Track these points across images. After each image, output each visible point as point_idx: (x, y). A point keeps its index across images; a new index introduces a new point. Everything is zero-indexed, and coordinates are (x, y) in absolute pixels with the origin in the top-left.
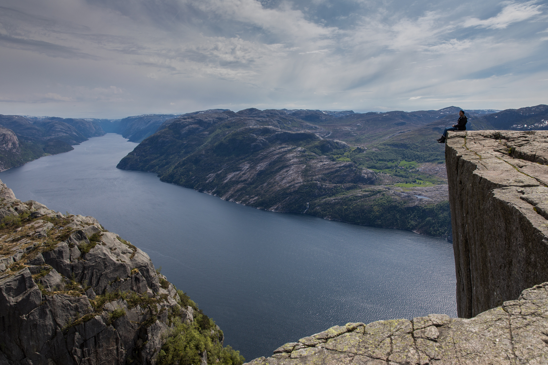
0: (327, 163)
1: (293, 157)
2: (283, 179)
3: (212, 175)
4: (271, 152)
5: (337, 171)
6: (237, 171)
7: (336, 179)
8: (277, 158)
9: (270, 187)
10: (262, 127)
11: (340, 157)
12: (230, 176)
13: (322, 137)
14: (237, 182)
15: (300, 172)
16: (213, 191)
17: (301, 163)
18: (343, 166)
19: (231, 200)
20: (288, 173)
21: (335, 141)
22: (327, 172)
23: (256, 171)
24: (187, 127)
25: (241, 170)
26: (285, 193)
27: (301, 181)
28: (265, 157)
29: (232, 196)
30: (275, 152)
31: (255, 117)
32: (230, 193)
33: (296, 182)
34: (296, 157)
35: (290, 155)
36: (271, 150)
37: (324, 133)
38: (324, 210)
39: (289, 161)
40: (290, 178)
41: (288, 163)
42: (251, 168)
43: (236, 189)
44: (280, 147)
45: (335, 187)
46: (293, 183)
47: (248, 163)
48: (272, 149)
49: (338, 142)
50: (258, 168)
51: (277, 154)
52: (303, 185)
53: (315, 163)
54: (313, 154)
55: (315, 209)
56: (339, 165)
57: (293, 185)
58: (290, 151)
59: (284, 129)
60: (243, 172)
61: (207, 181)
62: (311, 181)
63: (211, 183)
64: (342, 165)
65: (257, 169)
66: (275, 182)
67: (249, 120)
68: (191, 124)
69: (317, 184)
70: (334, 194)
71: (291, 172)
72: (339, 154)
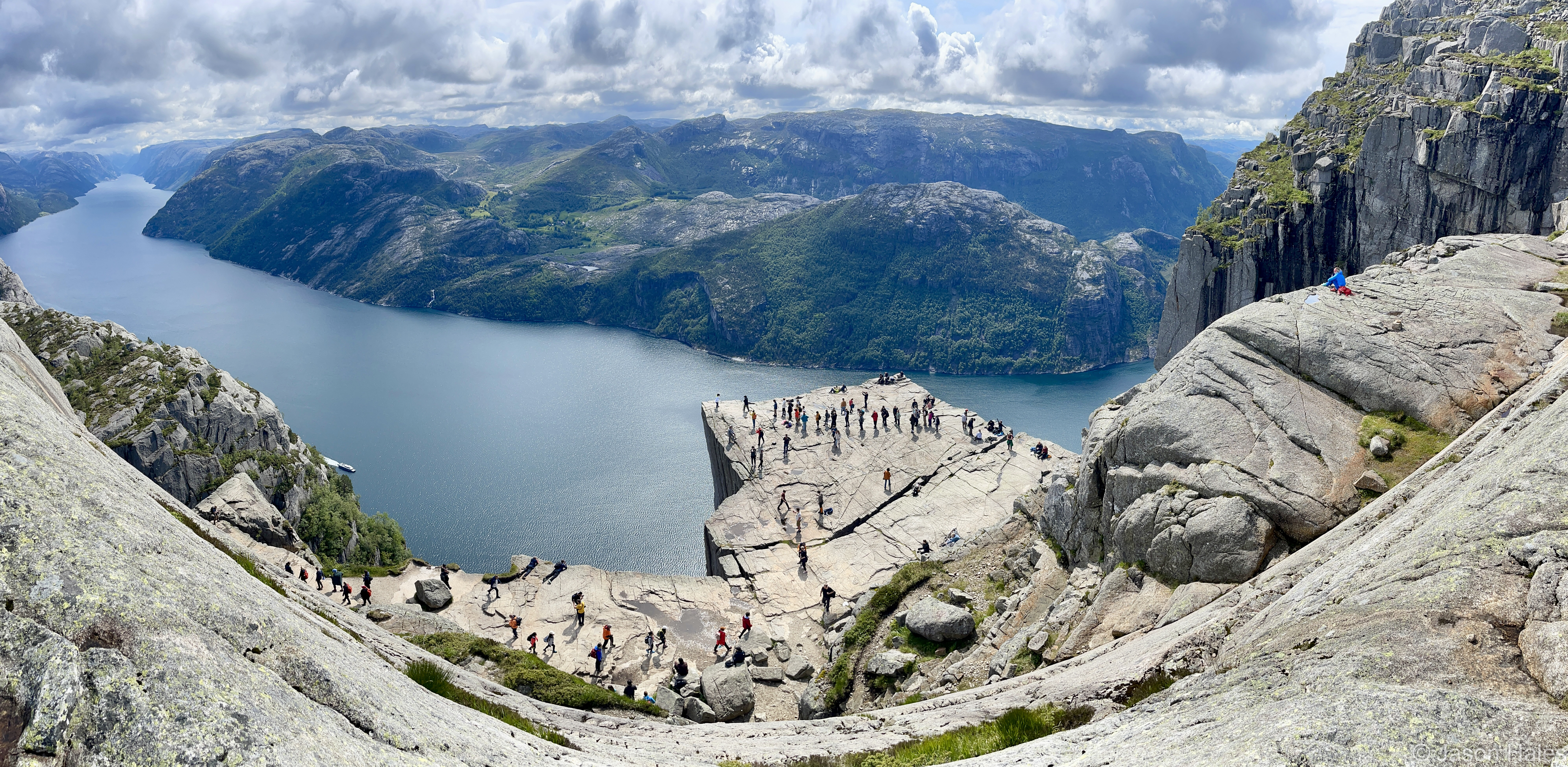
0: (457, 221)
3: (292, 247)
4: (375, 206)
6: (328, 239)
7: (472, 249)
9: (377, 267)
10: (360, 161)
11: (474, 211)
12: (318, 249)
15: (418, 240)
16: (295, 272)
17: (418, 223)
18: (480, 227)
20: (401, 242)
21: (466, 182)
22: (457, 237)
23: (355, 239)
24: (247, 164)
25: (332, 238)
26: (398, 277)
27: (421, 254)
28: (368, 215)
30: (381, 206)
31: (350, 143)
32: (319, 275)
33: (412, 256)
34: (411, 213)
35: (402, 211)
36: (376, 202)
38: (459, 302)
39: (401, 220)
40: (404, 250)
41: (401, 224)
42: (349, 234)
45: (470, 262)
47: (343, 226)
48: (377, 200)
49: (470, 184)
51: (385, 209)
52: (424, 261)
53: (440, 222)
54: (437, 207)
55: (443, 301)
56: (474, 225)
57: (410, 261)
58: (402, 203)
60: (337, 242)
61: (284, 258)
63: (289, 260)
64: (479, 224)
66: (384, 257)
67: (341, 148)
68: (254, 159)
69: (444, 258)
70: (469, 275)
71: (406, 240)
72: (472, 205)
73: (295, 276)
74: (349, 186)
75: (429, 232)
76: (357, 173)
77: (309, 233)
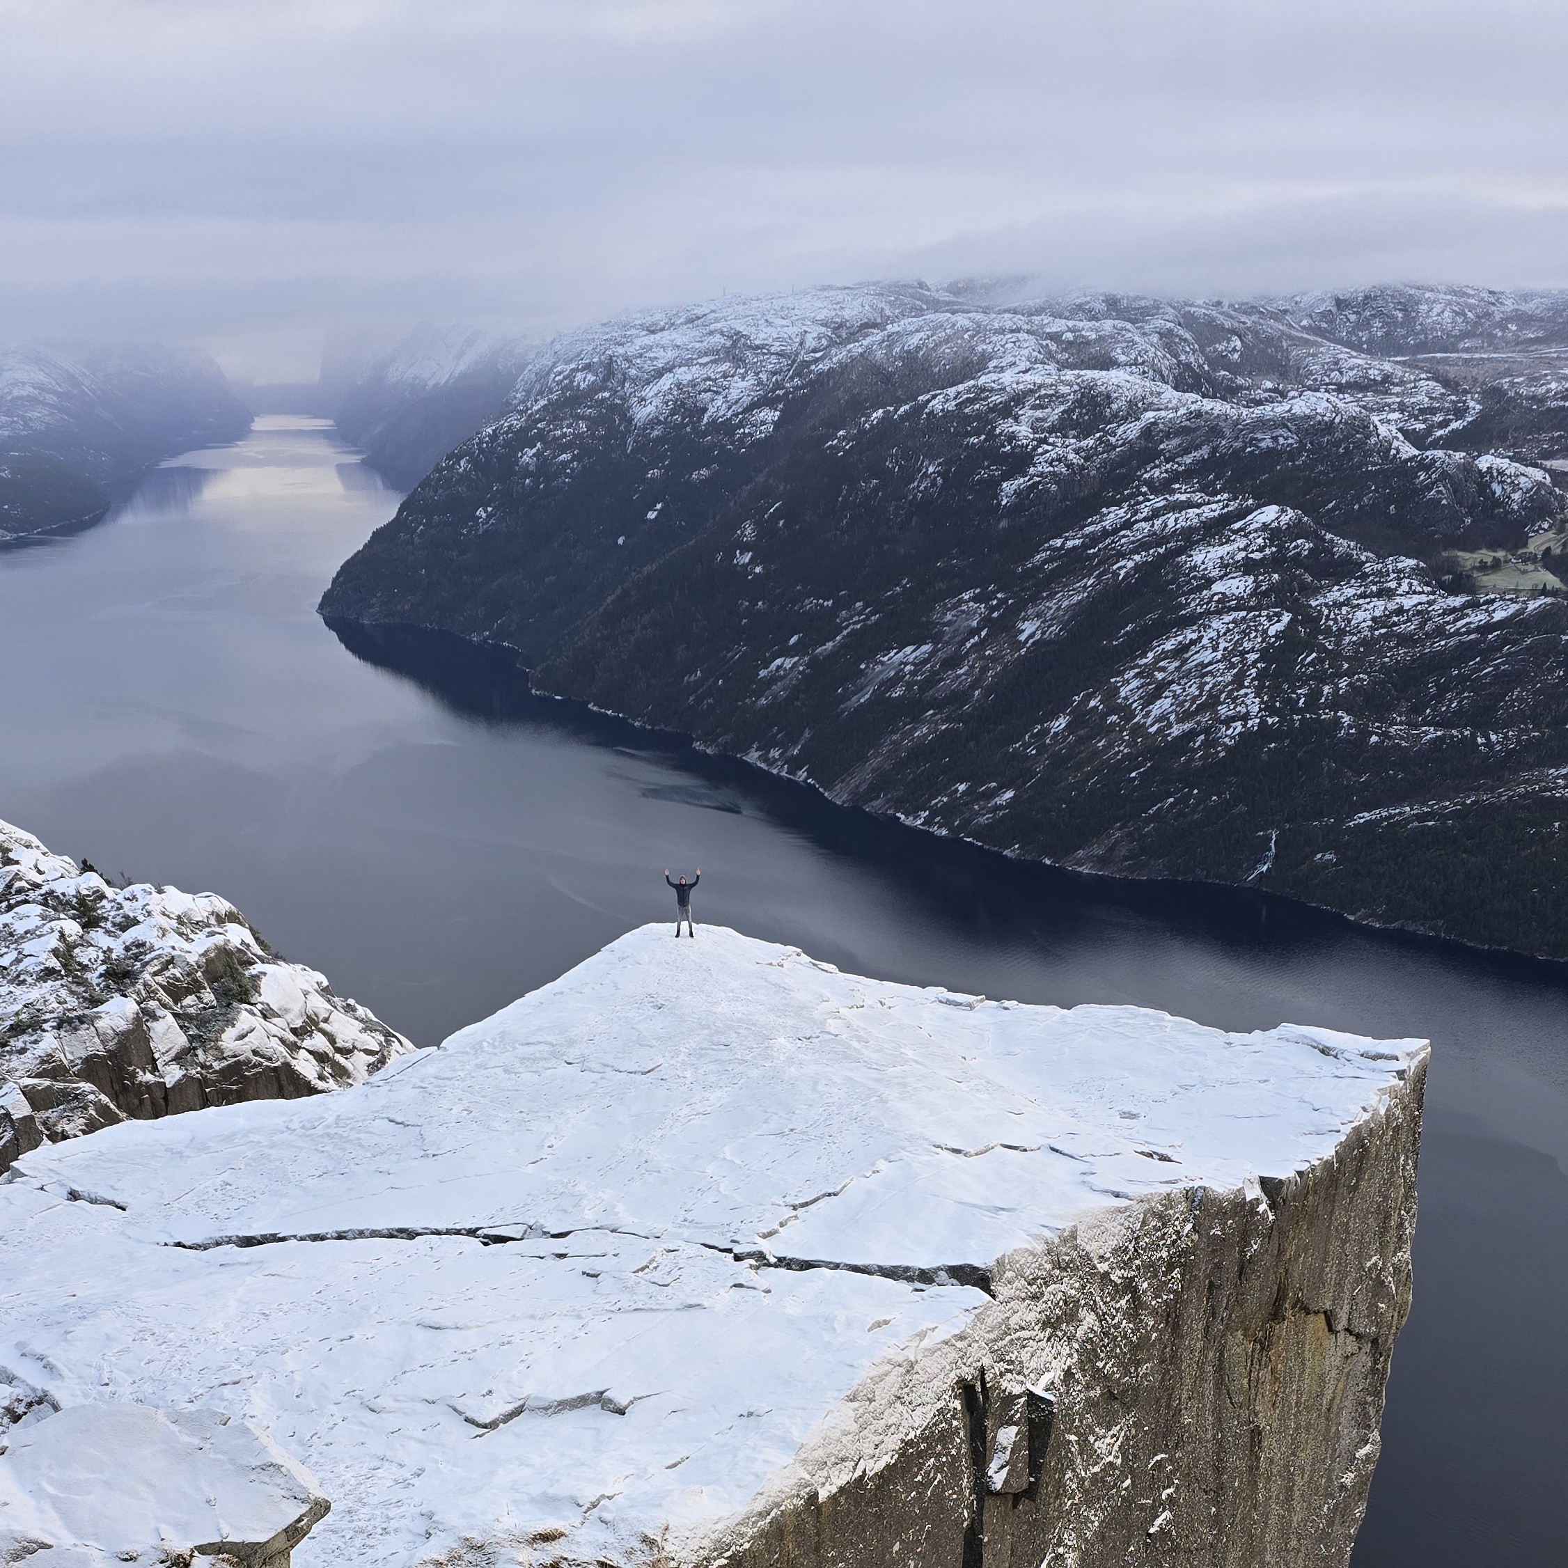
1: (1227, 567)
2: (1159, 691)
3: (789, 663)
5: (1465, 651)
6: (920, 641)
8: (1137, 567)
10: (1069, 375)
11: (1496, 565)
12: (876, 675)
13: (1408, 435)
14: (913, 710)
15: (1252, 657)
16: (793, 750)
18: (1504, 624)
19: (875, 803)
20: (1184, 662)
21: (1484, 463)
22: (1405, 655)
24: (666, 382)
26: (1157, 775)
28: (1074, 563)
30: (1127, 538)
31: (1039, 311)
32: (872, 763)
33: (1224, 712)
34: (1248, 567)
35: (1206, 557)
37: (1433, 411)
39: (1199, 589)
40: (1194, 691)
41: (1194, 604)
43: (908, 744)
45: (1437, 744)
46: (1206, 718)
48: (1114, 515)
49: (1501, 473)
50: (1029, 628)
52: (1261, 732)
53: (1346, 603)
56: (1478, 618)
57: (1207, 731)
59: (1195, 387)
60: (948, 650)
61: (763, 701)
62: (1309, 706)
63: (780, 707)
65: (1022, 638)
67: (1001, 331)
68: (688, 363)
71: (1207, 656)
72: (1492, 547)
73: (795, 765)
75: (1305, 632)
77: (855, 619)
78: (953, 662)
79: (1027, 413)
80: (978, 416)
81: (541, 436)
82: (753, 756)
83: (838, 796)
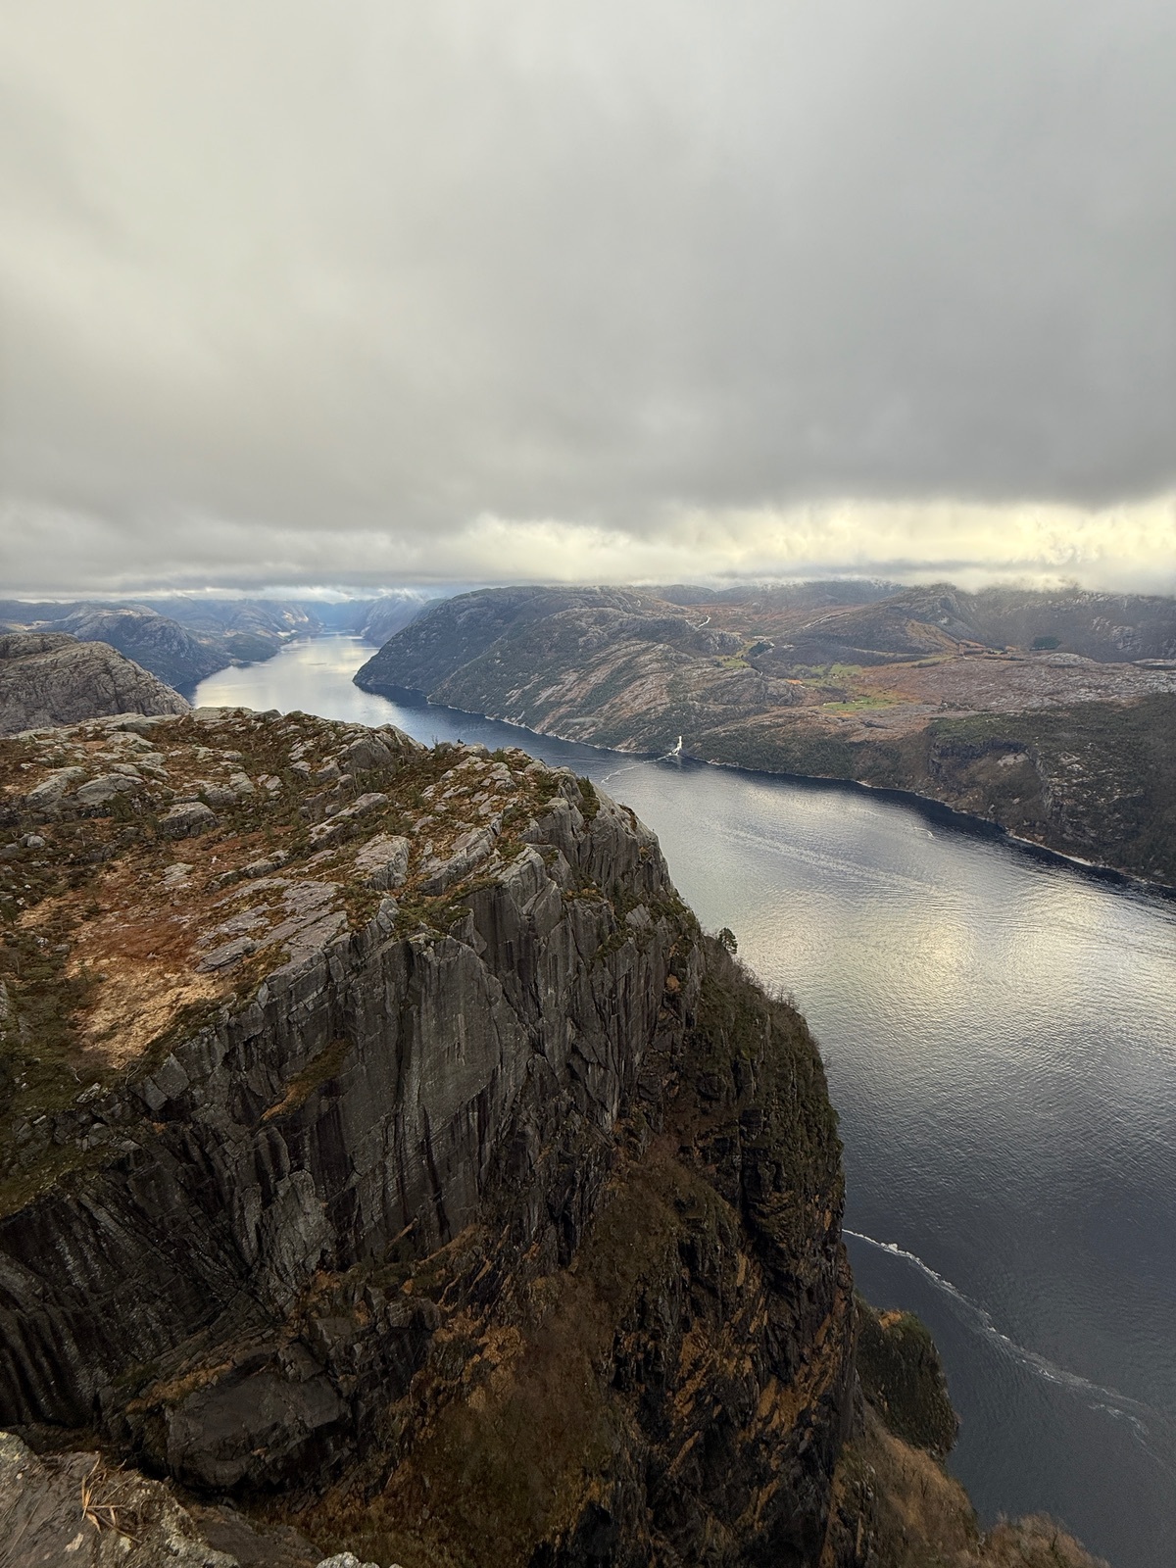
0: (708, 670)
1: (651, 661)
2: (636, 697)
3: (515, 692)
4: (613, 652)
5: (727, 684)
6: (558, 684)
7: (726, 698)
8: (624, 662)
9: (614, 712)
10: (595, 609)
11: (729, 660)
12: (544, 694)
13: (695, 625)
14: (559, 704)
15: (664, 686)
16: (520, 718)
17: (664, 670)
18: (736, 676)
19: (549, 734)
20: (643, 688)
21: (720, 632)
22: (710, 685)
23: (589, 684)
25: (563, 683)
26: (640, 722)
27: (668, 700)
28: (604, 661)
29: (550, 728)
32: (547, 721)
33: (658, 702)
34: (657, 661)
35: (645, 658)
36: (613, 650)
37: (698, 619)
38: (708, 749)
39: (644, 667)
40: (648, 696)
41: (643, 671)
42: (581, 679)
43: (558, 715)
44: (628, 643)
45: (724, 710)
46: (653, 704)
47: (575, 672)
48: (614, 647)
49: (725, 635)
50: (593, 680)
51: (625, 656)
52: (670, 708)
53: (689, 670)
54: (684, 655)
55: (691, 748)
56: (729, 674)
57: (654, 708)
58: (644, 651)
59: (633, 613)
60: (568, 687)
61: (508, 704)
62: (684, 700)
63: (514, 705)
64: (735, 673)
65: (591, 682)
66: (623, 703)
67: (571, 598)
68: (473, 607)
69: (694, 704)
70: (723, 723)
71: (650, 686)
72: (727, 654)
73: (520, 722)
74: (583, 633)
75: (678, 679)
76: (591, 620)
77: (535, 678)
78: (569, 690)
79: (584, 619)
80: (569, 620)
81: (427, 628)
82: (506, 720)
83: (537, 731)
